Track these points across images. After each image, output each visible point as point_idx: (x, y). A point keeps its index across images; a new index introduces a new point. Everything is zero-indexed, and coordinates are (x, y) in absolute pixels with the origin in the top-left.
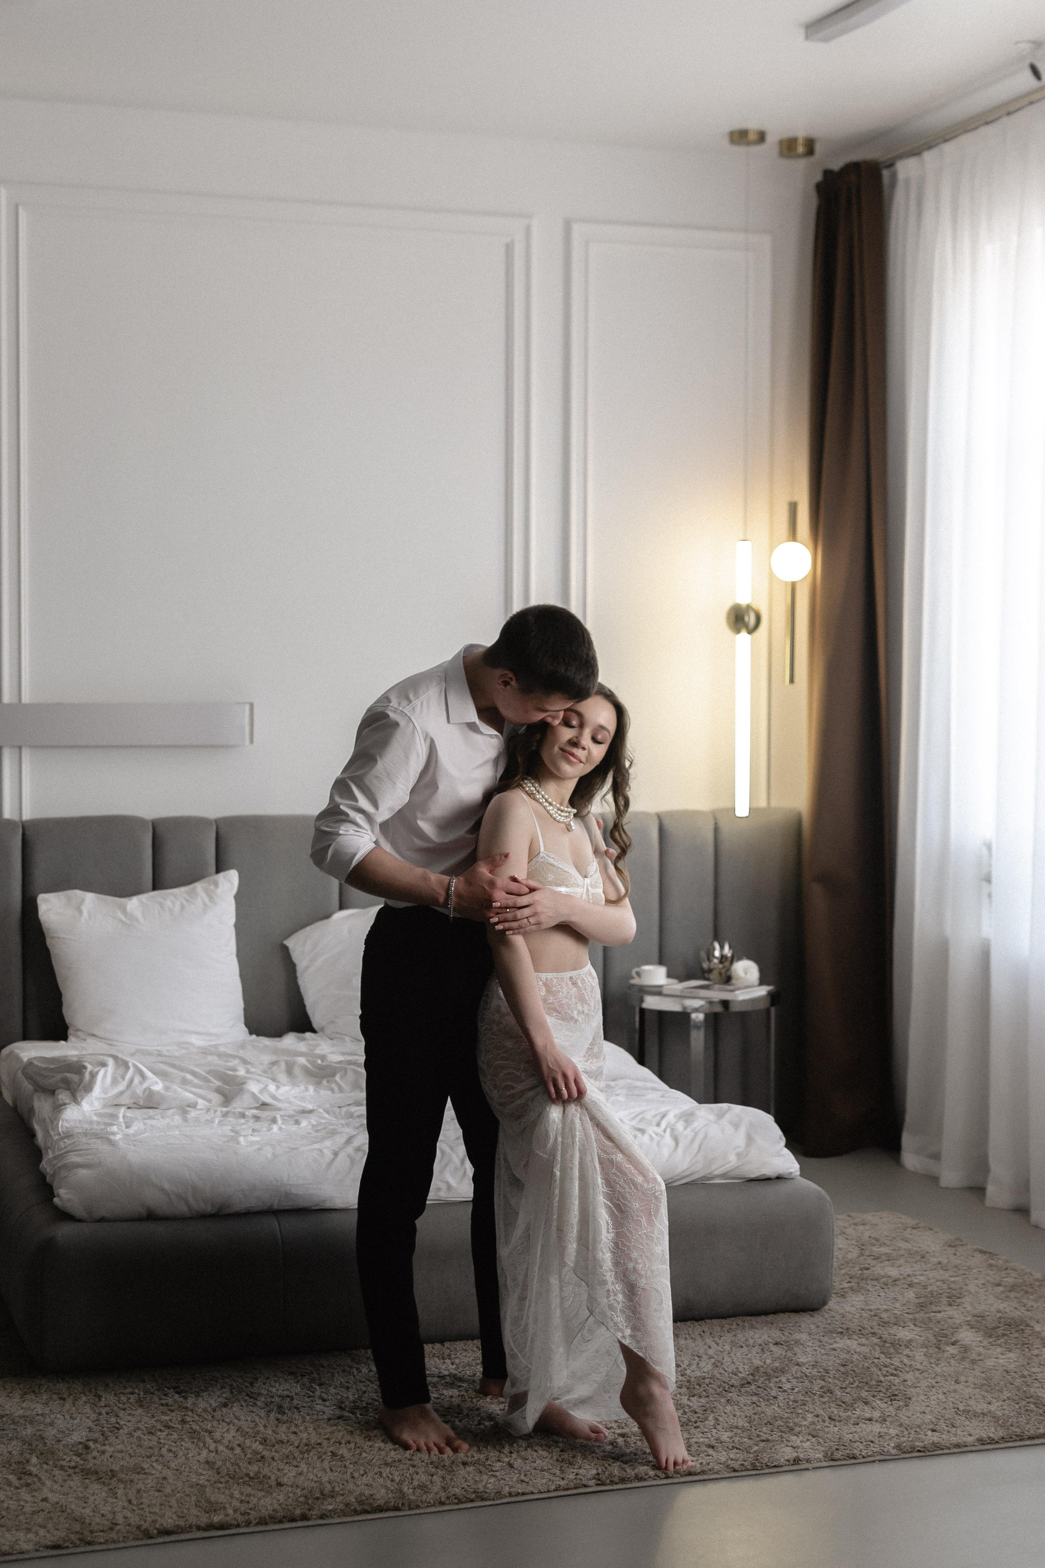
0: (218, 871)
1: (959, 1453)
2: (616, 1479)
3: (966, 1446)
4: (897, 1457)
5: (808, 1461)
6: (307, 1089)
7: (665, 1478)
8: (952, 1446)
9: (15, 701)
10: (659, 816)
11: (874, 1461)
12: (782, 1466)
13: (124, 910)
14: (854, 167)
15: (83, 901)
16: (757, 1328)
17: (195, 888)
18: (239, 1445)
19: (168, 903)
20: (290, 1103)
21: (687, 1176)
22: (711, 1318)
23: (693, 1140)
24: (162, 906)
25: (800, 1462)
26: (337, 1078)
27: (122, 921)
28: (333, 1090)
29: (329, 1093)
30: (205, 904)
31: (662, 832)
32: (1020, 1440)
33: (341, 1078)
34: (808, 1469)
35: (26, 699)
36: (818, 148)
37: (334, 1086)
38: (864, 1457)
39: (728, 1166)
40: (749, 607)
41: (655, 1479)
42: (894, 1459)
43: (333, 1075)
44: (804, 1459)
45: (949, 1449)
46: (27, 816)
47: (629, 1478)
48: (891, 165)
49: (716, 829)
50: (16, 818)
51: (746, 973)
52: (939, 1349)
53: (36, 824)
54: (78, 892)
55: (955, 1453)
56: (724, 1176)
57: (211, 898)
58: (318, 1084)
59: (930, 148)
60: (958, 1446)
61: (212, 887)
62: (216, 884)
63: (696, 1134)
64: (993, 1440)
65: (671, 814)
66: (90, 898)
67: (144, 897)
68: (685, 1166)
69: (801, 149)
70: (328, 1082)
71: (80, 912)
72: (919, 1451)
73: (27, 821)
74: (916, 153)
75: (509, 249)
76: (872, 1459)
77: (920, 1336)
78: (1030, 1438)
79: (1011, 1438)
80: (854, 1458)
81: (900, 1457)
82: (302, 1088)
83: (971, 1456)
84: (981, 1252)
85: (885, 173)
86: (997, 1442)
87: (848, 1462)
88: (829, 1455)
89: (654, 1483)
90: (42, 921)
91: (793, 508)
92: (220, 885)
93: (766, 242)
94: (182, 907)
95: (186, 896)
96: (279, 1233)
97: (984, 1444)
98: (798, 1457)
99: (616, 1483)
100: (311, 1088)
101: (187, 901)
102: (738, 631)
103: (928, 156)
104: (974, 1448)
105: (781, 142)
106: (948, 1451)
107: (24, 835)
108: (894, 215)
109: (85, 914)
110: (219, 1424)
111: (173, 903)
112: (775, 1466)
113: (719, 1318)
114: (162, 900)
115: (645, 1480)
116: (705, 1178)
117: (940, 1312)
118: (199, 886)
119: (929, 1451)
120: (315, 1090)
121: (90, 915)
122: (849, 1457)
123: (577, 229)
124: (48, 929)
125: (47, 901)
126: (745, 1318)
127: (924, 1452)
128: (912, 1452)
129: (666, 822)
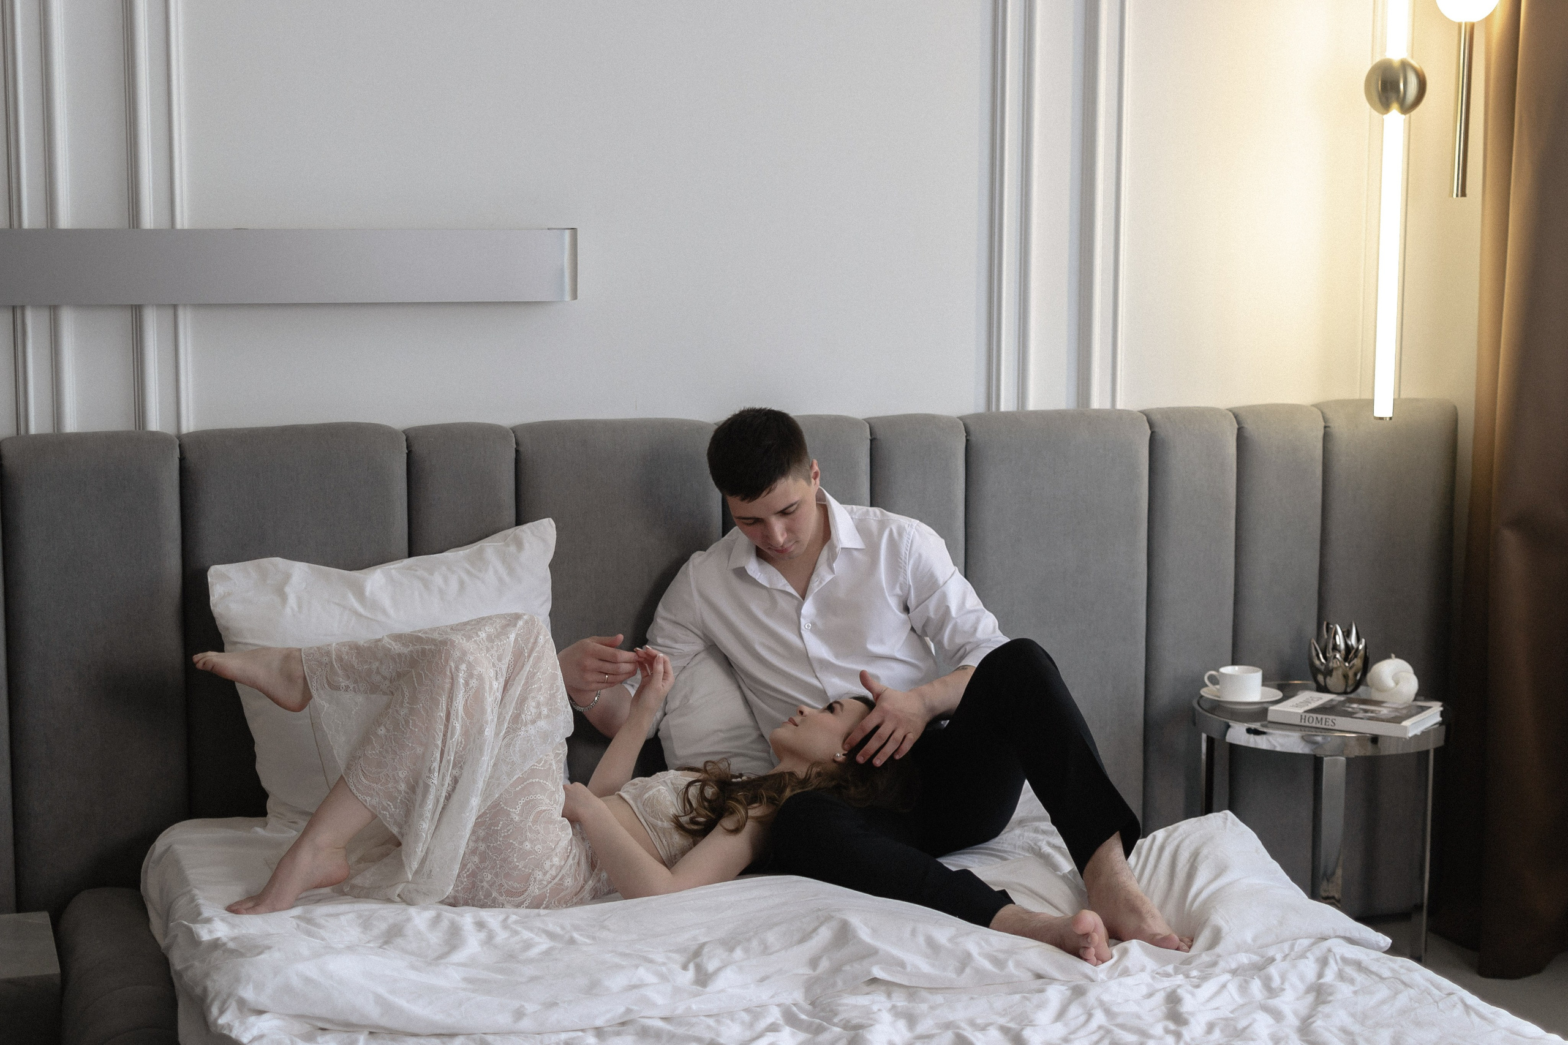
0: (519, 522)
9: (165, 224)
10: (1236, 415)
13: (360, 594)
15: (287, 577)
17: (481, 551)
19: (438, 579)
24: (426, 584)
27: (356, 613)
30: (501, 580)
31: (1242, 439)
35: (183, 221)
40: (1404, 65)
46: (189, 426)
49: (1327, 436)
50: (170, 430)
51: (1397, 683)
53: (202, 439)
54: (278, 560)
57: (511, 571)
61: (513, 549)
62: (519, 544)
65: (1255, 410)
66: (299, 572)
67: (394, 568)
71: (283, 597)
73: (189, 435)
90: (215, 614)
92: (527, 545)
94: (462, 584)
95: (467, 566)
101: (468, 572)
102: (1385, 106)
107: (182, 459)
109: (292, 600)
111: (446, 580)
114: (426, 575)
118: (490, 547)
121: (299, 600)
124: (227, 629)
125: (225, 577)
129: (1250, 427)
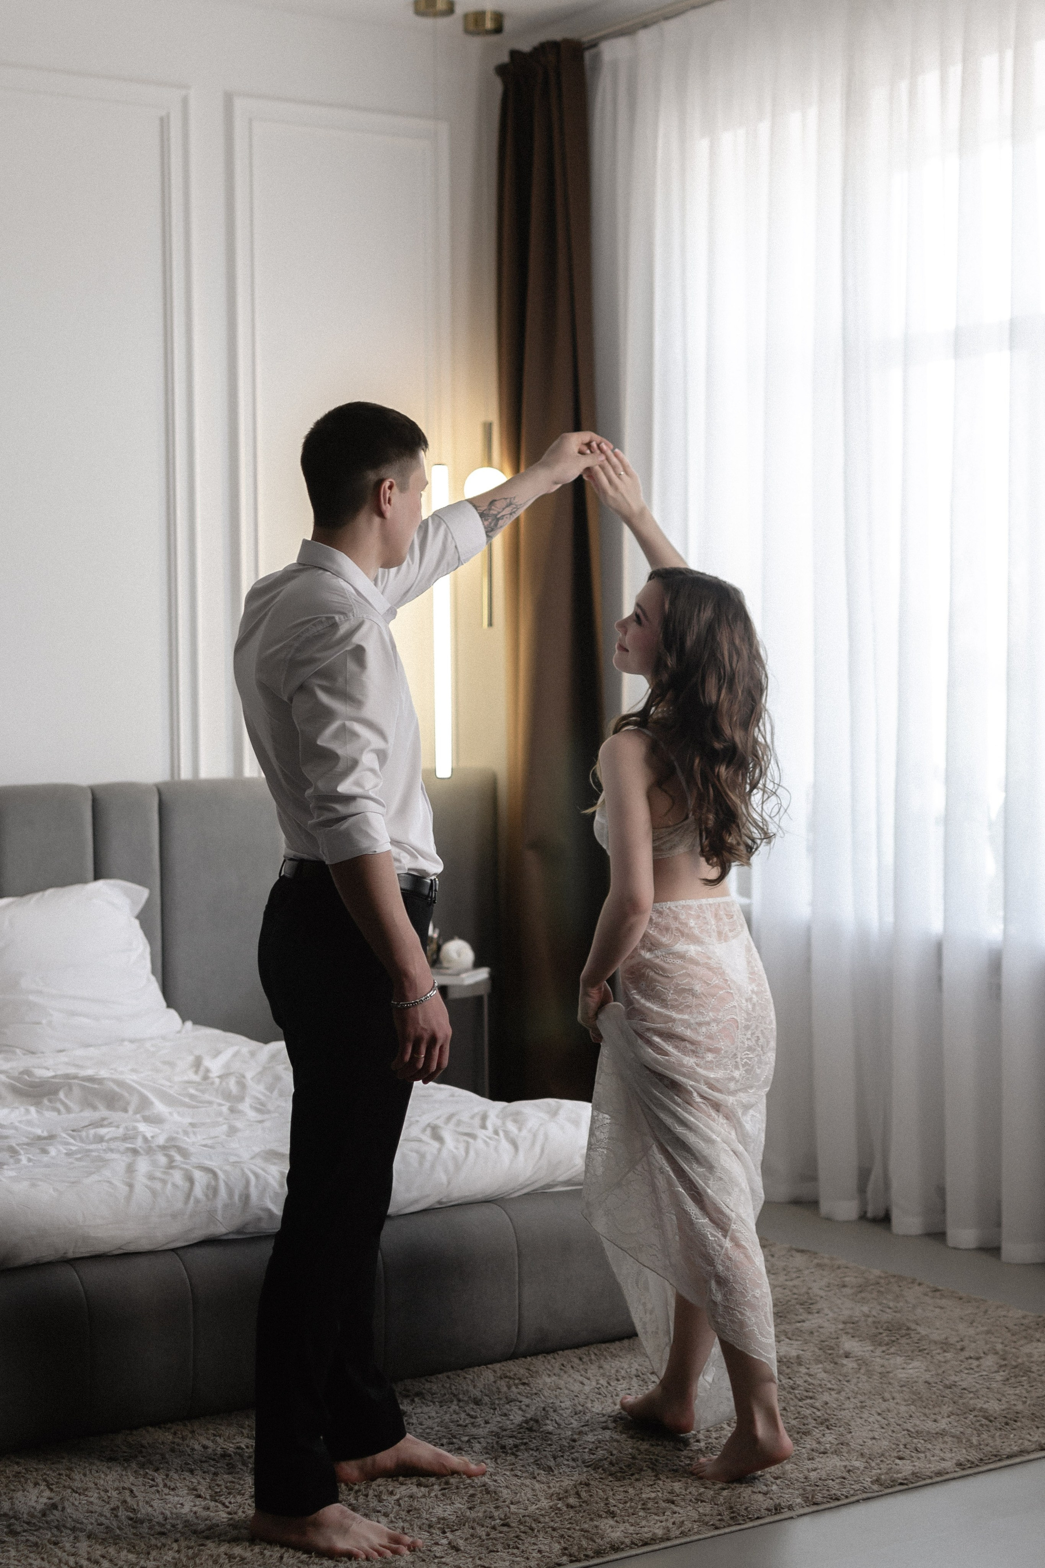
1: (941, 1481)
2: (590, 1553)
3: (947, 1473)
4: (880, 1493)
5: (790, 1508)
6: (28, 1111)
7: (642, 1546)
8: (933, 1475)
11: (858, 1501)
12: (763, 1517)
14: (554, 46)
16: (620, 1357)
18: (103, 1557)
20: (16, 1128)
21: (528, 1185)
22: (563, 1350)
23: (533, 1143)
25: (782, 1511)
26: (61, 1095)
28: (59, 1112)
29: (55, 1114)
32: (999, 1460)
33: (66, 1096)
34: (792, 1518)
36: (508, 25)
37: (59, 1106)
38: (847, 1497)
39: (573, 1170)
41: (631, 1548)
42: (878, 1496)
43: (55, 1092)
44: (786, 1506)
45: (931, 1478)
47: (604, 1550)
48: (594, 44)
51: (459, 955)
52: (836, 1363)
55: (937, 1483)
56: (567, 1183)
58: (38, 1104)
59: (645, 26)
60: (939, 1474)
63: (535, 1136)
64: (973, 1463)
68: (528, 1174)
69: (489, 25)
70: (50, 1101)
72: (901, 1484)
74: (628, 31)
75: (164, 123)
76: (856, 1498)
77: (803, 1350)
78: (1009, 1457)
79: (989, 1459)
80: (838, 1499)
81: (883, 1493)
82: (22, 1109)
83: (953, 1485)
84: (798, 1251)
85: (587, 55)
86: (977, 1465)
87: (832, 1505)
88: (810, 1498)
89: (633, 1552)
91: (488, 428)
93: (443, 128)
96: (81, 1288)
97: (964, 1469)
98: (780, 1504)
99: (592, 1557)
100: (33, 1109)
103: (643, 36)
104: (956, 1475)
105: (466, 16)
106: (929, 1481)
108: (599, 98)
110: (61, 1532)
112: (758, 1518)
113: (571, 1349)
115: (623, 1550)
116: (549, 1186)
117: (804, 1321)
119: (912, 1483)
120: (38, 1112)
122: (831, 1499)
123: (239, 104)
126: (599, 1345)
127: (906, 1484)
128: (894, 1486)
